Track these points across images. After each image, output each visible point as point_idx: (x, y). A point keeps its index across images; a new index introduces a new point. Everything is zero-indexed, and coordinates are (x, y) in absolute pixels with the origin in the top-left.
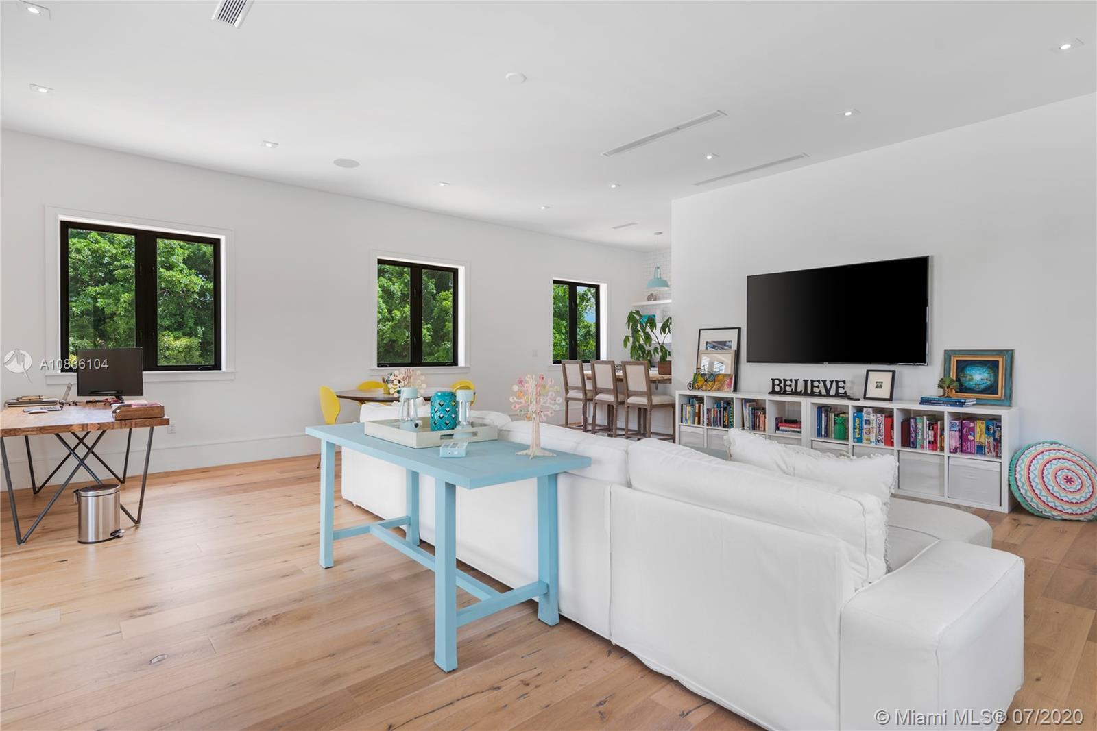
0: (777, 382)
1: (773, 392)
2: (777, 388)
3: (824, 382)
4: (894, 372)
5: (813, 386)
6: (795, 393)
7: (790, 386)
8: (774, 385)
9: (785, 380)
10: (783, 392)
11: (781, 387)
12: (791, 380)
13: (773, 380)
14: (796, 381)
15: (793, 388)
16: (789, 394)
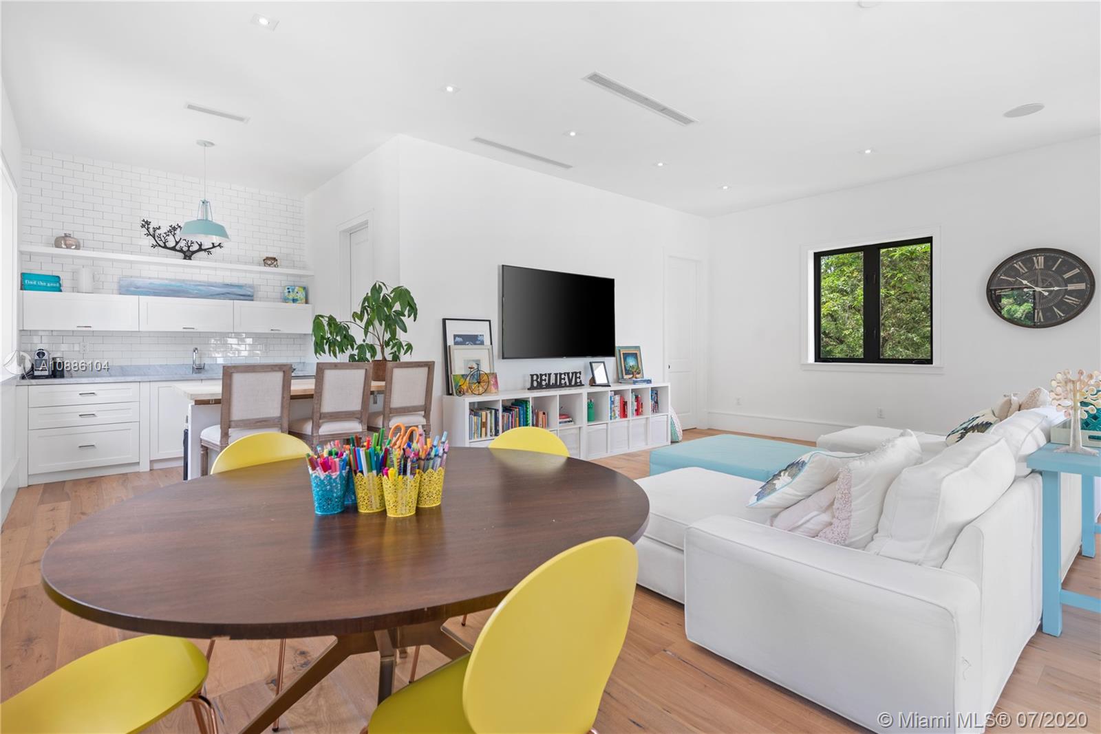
0: (535, 378)
1: (532, 388)
2: (535, 384)
3: (568, 374)
4: (604, 363)
5: (561, 379)
6: (549, 386)
7: (545, 380)
8: (532, 381)
9: (541, 375)
10: (540, 387)
11: (538, 382)
12: (546, 375)
13: (532, 376)
14: (550, 375)
15: (547, 382)
16: (544, 388)
